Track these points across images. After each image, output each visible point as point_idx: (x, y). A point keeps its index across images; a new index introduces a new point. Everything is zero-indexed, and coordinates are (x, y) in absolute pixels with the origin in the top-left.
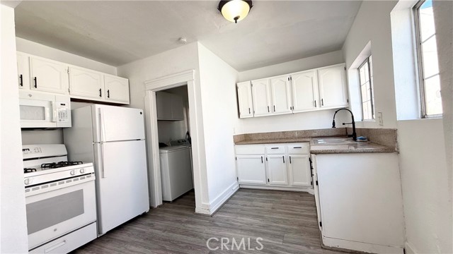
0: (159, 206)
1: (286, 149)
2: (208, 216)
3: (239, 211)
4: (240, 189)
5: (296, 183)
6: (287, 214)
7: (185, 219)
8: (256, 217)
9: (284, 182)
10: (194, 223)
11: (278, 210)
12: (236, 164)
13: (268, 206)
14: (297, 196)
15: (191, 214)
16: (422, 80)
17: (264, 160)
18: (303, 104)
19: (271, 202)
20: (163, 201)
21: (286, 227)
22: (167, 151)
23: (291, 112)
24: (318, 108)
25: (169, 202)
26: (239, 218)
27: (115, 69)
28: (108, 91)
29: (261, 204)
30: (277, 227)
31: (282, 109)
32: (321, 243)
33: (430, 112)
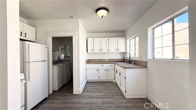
0: (51, 94)
1: (106, 66)
2: (80, 95)
3: (92, 91)
4: (87, 82)
5: (109, 78)
6: (110, 90)
7: (69, 98)
8: (100, 92)
9: (105, 78)
10: (75, 99)
11: (106, 89)
12: (86, 72)
13: (102, 88)
14: (110, 83)
15: (71, 95)
16: (154, 48)
17: (98, 70)
18: (113, 49)
19: (102, 86)
20: (53, 91)
21: (112, 94)
22: (56, 67)
23: (108, 52)
24: (117, 52)
25: (55, 91)
26: (93, 94)
27: (26, 21)
28: (26, 34)
29: (99, 87)
31: (105, 50)
32: (125, 97)
33: (155, 57)
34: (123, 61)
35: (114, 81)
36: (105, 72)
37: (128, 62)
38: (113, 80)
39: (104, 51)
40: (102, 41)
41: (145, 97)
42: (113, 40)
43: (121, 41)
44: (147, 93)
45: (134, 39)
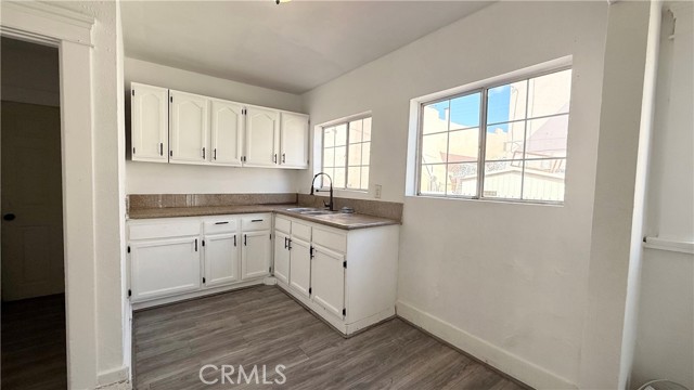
1: (239, 223)
3: (188, 351)
5: (250, 274)
6: (271, 320)
9: (231, 277)
11: (254, 321)
12: (129, 261)
13: (231, 321)
14: (255, 293)
16: (420, 165)
19: (229, 313)
21: (288, 336)
23: (240, 164)
24: (277, 165)
29: (216, 324)
30: (280, 342)
31: (227, 156)
32: (339, 334)
33: (424, 191)
34: (295, 200)
35: (270, 282)
36: (234, 250)
37: (326, 206)
38: (263, 277)
39: (222, 159)
40: (216, 114)
41: (390, 314)
42: (264, 119)
43: (293, 125)
44: (397, 299)
45: (345, 126)
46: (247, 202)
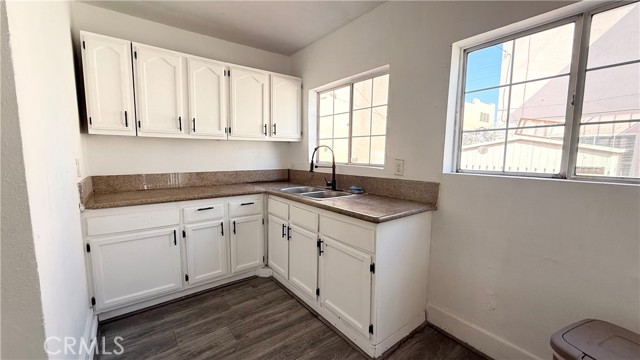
1: (226, 208)
5: (241, 267)
9: (219, 272)
12: (89, 265)
16: (461, 132)
17: (179, 236)
23: (224, 136)
24: (267, 138)
34: (286, 177)
35: (265, 273)
36: (221, 240)
37: (328, 185)
38: (255, 268)
39: (203, 131)
41: (421, 321)
42: (251, 82)
43: (284, 89)
44: (427, 301)
45: (348, 88)
46: (234, 181)
